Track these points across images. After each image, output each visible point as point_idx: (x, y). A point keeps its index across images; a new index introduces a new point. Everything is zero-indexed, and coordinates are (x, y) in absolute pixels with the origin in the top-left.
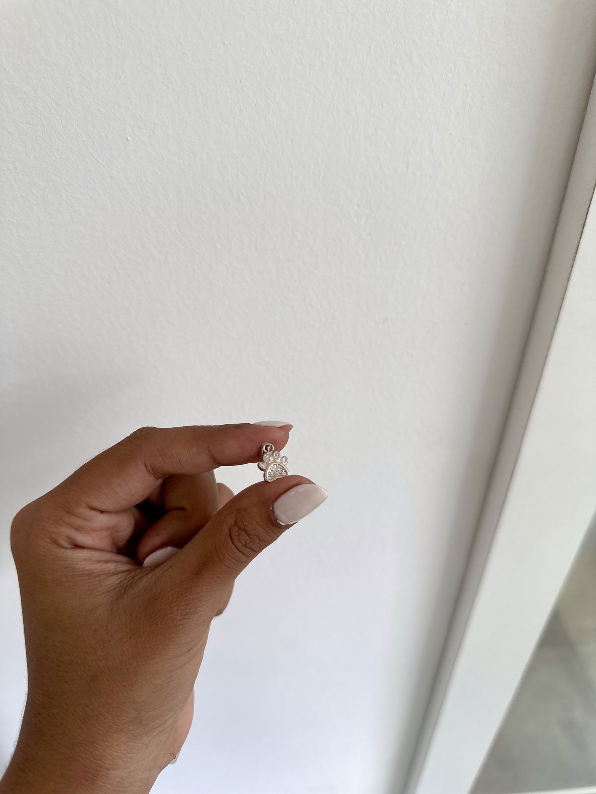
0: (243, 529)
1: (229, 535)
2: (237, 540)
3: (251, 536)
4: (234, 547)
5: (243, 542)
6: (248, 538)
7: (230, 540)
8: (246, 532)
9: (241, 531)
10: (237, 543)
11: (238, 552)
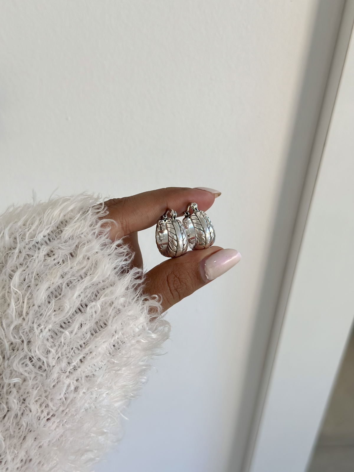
0: (178, 277)
1: (166, 279)
2: (172, 284)
3: (182, 283)
4: (169, 288)
5: (176, 286)
6: (180, 284)
7: (167, 283)
8: (179, 280)
9: (176, 279)
10: (172, 286)
11: (170, 292)
